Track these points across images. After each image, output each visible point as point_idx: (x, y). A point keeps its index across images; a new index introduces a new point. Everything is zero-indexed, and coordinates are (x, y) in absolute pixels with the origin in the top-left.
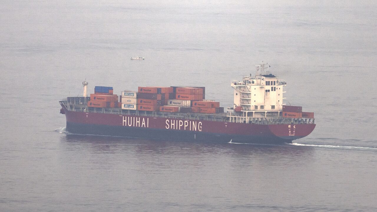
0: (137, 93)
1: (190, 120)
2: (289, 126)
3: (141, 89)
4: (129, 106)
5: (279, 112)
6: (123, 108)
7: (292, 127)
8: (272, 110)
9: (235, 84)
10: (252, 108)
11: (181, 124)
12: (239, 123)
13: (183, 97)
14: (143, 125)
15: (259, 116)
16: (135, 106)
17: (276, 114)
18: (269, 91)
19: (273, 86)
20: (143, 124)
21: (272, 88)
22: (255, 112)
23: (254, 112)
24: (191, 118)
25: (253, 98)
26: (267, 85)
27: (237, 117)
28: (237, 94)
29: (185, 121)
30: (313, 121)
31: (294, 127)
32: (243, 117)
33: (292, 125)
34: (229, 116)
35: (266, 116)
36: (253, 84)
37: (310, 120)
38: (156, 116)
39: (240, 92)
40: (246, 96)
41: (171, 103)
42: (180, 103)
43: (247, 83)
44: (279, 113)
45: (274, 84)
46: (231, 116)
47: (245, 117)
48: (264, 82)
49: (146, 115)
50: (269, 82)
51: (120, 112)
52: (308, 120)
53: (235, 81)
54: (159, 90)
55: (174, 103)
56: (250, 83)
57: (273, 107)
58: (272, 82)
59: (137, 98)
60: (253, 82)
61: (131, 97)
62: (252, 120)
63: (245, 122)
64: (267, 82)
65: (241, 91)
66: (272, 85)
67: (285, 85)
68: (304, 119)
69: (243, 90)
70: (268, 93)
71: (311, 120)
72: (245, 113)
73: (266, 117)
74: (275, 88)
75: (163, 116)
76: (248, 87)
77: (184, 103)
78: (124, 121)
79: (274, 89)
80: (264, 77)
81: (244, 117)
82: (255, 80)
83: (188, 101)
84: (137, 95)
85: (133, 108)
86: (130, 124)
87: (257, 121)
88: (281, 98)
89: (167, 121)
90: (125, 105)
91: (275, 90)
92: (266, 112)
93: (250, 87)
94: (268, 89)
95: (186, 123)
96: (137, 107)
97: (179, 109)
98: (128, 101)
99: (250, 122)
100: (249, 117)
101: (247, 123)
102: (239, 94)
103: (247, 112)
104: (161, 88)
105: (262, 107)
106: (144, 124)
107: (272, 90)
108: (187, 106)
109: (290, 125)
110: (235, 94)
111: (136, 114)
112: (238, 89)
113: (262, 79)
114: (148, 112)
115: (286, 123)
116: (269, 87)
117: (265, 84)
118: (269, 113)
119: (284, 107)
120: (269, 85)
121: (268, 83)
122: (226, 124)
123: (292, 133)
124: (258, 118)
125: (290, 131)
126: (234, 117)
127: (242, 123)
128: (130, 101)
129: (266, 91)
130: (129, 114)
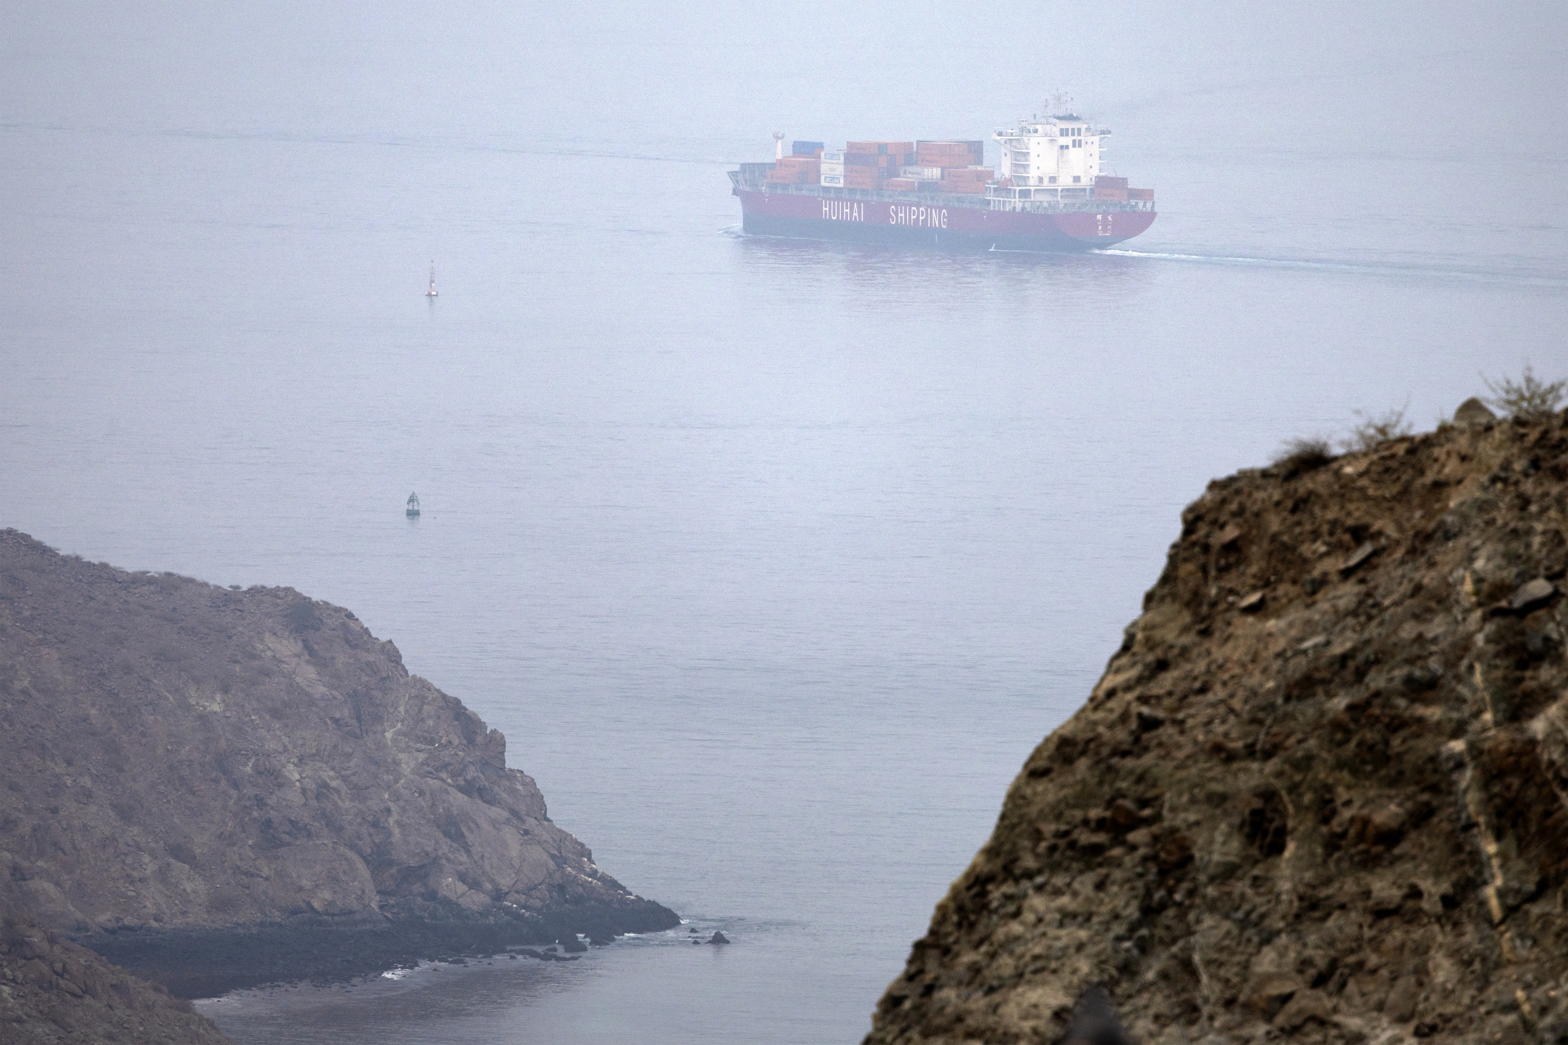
0: (844, 153)
1: (929, 206)
2: (1099, 217)
3: (851, 145)
4: (833, 179)
5: (1088, 188)
6: (823, 183)
7: (1105, 218)
8: (1075, 184)
9: (1000, 134)
10: (1033, 181)
11: (914, 215)
12: (1004, 212)
13: (929, 161)
14: (855, 216)
15: (1045, 198)
16: (842, 181)
17: (1083, 193)
18: (1067, 147)
19: (1076, 138)
20: (854, 214)
21: (1074, 141)
22: (1036, 190)
23: (1033, 189)
24: (929, 203)
25: (1033, 161)
26: (1062, 135)
27: (1002, 199)
28: (1006, 154)
29: (921, 209)
30: (1153, 206)
31: (1110, 218)
32: (1010, 200)
33: (1105, 214)
34: (989, 198)
35: (1059, 196)
36: (1036, 135)
37: (1145, 203)
38: (875, 199)
39: (1011, 151)
40: (1020, 158)
41: (905, 173)
42: (919, 174)
43: (1024, 133)
44: (1088, 191)
45: (1079, 134)
46: (993, 197)
47: (1015, 200)
48: (1056, 130)
49: (858, 197)
50: (1067, 130)
51: (819, 191)
52: (1141, 205)
53: (1000, 128)
54: (882, 148)
55: (910, 173)
56: (1030, 132)
57: (1077, 179)
58: (1073, 130)
59: (845, 163)
60: (1036, 131)
61: (835, 161)
62: (1027, 205)
63: (1014, 208)
64: (1062, 130)
65: (1012, 149)
66: (1073, 134)
67: (1109, 136)
68: (1133, 202)
69: (1016, 146)
70: (1065, 151)
71: (1149, 205)
72: (1015, 191)
73: (1059, 199)
74: (1080, 141)
75: (886, 199)
76: (1025, 139)
77: (926, 173)
78: (824, 209)
79: (1077, 144)
80: (1057, 121)
81: (1013, 200)
82: (1039, 127)
83: (934, 169)
84: (846, 158)
85: (839, 183)
86: (834, 216)
87: (1038, 207)
88: (1096, 162)
89: (893, 209)
90: (825, 178)
91: (1080, 146)
92: (1060, 189)
93: (1029, 140)
94: (1064, 144)
95: (922, 211)
96: (845, 181)
97: (916, 185)
98: (830, 169)
99: (1023, 208)
100: (1022, 200)
101: (1017, 210)
102: (1009, 154)
103: (1018, 189)
104: (886, 144)
105: (1053, 179)
106: (856, 214)
107: (1074, 146)
108: (932, 179)
109: (1100, 214)
110: (1003, 155)
111: (843, 197)
112: (1008, 146)
113: (1054, 125)
114: (864, 192)
115: (1095, 210)
116: (1067, 140)
117: (1059, 134)
118: (1068, 190)
119: (1097, 179)
120: (1067, 135)
121: (1064, 133)
122: (985, 214)
123: (1105, 230)
124: (1040, 202)
125: (1100, 227)
126: (998, 199)
127: (1009, 212)
128: (834, 170)
129: (1062, 147)
130: (832, 195)
